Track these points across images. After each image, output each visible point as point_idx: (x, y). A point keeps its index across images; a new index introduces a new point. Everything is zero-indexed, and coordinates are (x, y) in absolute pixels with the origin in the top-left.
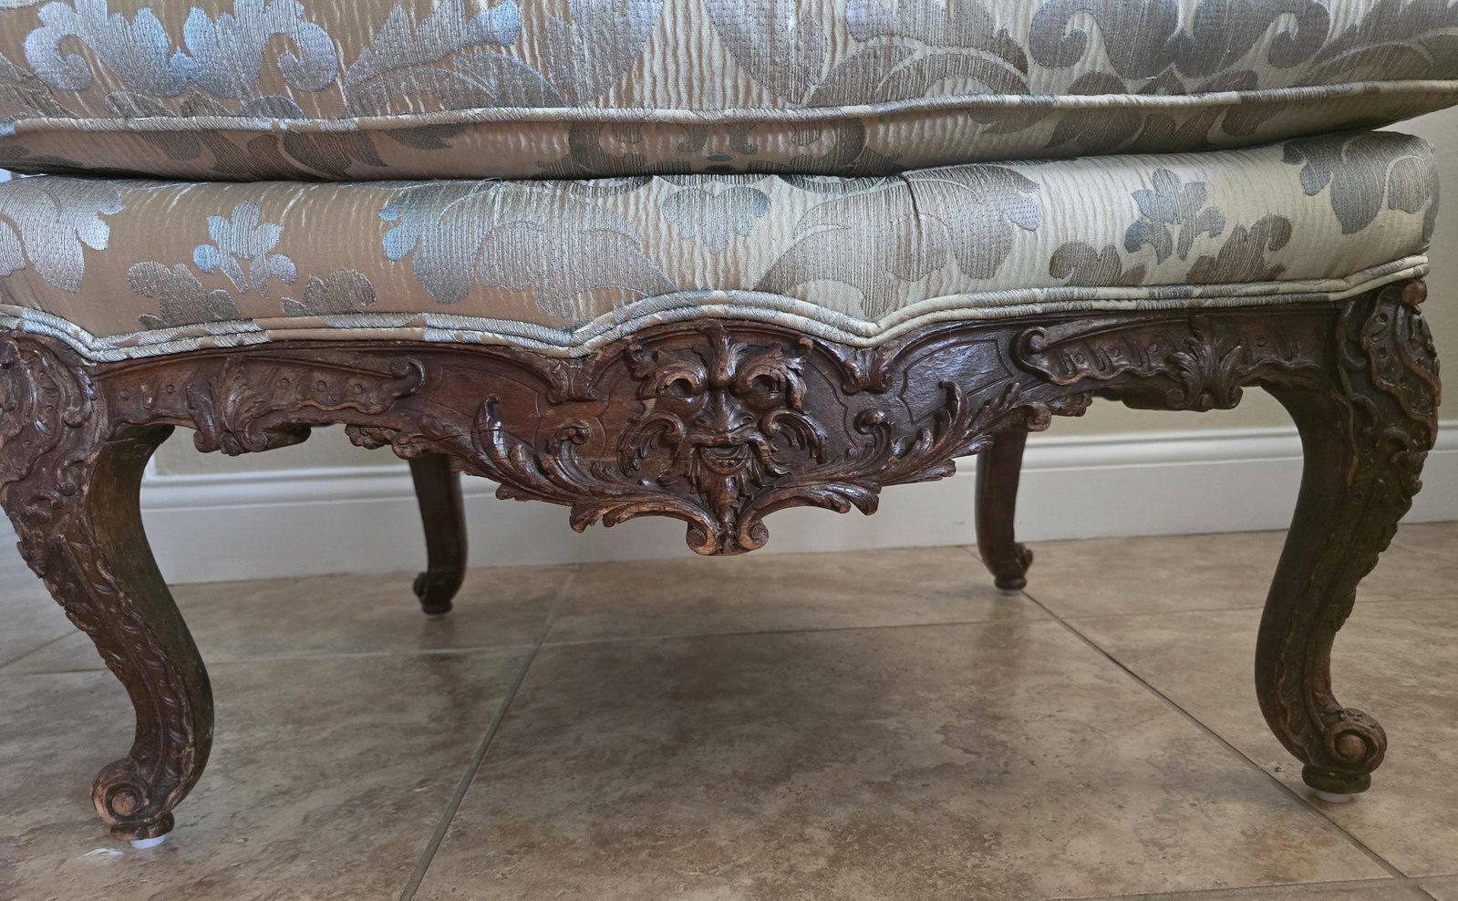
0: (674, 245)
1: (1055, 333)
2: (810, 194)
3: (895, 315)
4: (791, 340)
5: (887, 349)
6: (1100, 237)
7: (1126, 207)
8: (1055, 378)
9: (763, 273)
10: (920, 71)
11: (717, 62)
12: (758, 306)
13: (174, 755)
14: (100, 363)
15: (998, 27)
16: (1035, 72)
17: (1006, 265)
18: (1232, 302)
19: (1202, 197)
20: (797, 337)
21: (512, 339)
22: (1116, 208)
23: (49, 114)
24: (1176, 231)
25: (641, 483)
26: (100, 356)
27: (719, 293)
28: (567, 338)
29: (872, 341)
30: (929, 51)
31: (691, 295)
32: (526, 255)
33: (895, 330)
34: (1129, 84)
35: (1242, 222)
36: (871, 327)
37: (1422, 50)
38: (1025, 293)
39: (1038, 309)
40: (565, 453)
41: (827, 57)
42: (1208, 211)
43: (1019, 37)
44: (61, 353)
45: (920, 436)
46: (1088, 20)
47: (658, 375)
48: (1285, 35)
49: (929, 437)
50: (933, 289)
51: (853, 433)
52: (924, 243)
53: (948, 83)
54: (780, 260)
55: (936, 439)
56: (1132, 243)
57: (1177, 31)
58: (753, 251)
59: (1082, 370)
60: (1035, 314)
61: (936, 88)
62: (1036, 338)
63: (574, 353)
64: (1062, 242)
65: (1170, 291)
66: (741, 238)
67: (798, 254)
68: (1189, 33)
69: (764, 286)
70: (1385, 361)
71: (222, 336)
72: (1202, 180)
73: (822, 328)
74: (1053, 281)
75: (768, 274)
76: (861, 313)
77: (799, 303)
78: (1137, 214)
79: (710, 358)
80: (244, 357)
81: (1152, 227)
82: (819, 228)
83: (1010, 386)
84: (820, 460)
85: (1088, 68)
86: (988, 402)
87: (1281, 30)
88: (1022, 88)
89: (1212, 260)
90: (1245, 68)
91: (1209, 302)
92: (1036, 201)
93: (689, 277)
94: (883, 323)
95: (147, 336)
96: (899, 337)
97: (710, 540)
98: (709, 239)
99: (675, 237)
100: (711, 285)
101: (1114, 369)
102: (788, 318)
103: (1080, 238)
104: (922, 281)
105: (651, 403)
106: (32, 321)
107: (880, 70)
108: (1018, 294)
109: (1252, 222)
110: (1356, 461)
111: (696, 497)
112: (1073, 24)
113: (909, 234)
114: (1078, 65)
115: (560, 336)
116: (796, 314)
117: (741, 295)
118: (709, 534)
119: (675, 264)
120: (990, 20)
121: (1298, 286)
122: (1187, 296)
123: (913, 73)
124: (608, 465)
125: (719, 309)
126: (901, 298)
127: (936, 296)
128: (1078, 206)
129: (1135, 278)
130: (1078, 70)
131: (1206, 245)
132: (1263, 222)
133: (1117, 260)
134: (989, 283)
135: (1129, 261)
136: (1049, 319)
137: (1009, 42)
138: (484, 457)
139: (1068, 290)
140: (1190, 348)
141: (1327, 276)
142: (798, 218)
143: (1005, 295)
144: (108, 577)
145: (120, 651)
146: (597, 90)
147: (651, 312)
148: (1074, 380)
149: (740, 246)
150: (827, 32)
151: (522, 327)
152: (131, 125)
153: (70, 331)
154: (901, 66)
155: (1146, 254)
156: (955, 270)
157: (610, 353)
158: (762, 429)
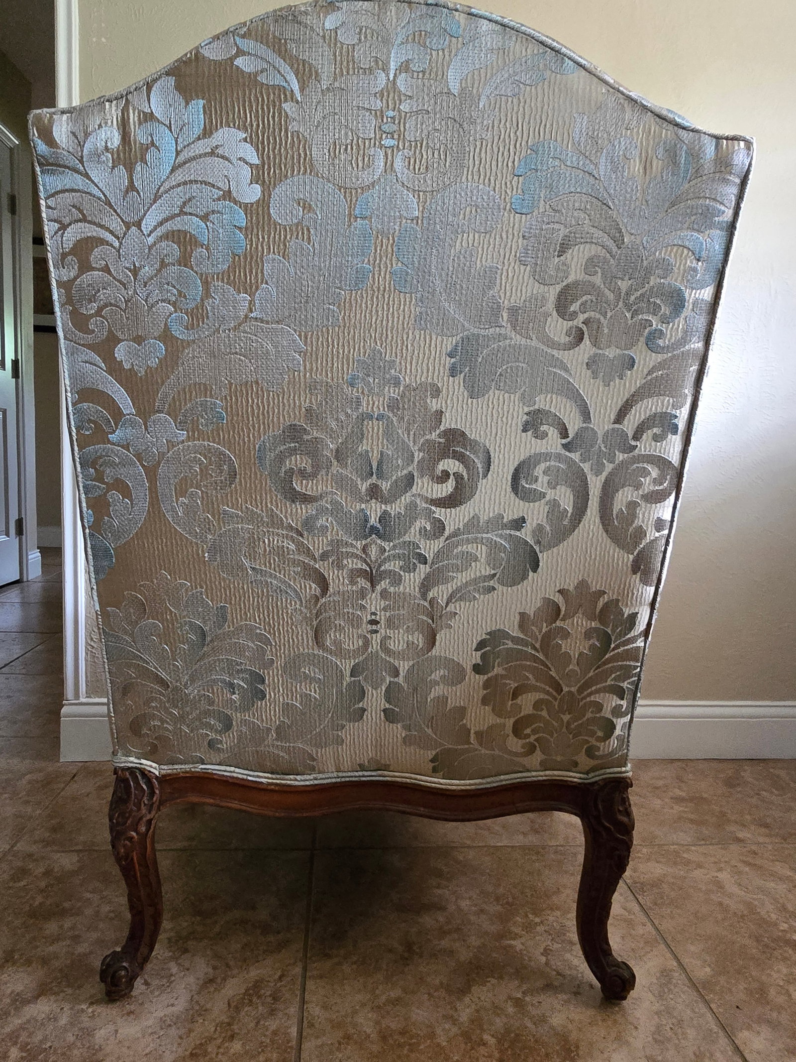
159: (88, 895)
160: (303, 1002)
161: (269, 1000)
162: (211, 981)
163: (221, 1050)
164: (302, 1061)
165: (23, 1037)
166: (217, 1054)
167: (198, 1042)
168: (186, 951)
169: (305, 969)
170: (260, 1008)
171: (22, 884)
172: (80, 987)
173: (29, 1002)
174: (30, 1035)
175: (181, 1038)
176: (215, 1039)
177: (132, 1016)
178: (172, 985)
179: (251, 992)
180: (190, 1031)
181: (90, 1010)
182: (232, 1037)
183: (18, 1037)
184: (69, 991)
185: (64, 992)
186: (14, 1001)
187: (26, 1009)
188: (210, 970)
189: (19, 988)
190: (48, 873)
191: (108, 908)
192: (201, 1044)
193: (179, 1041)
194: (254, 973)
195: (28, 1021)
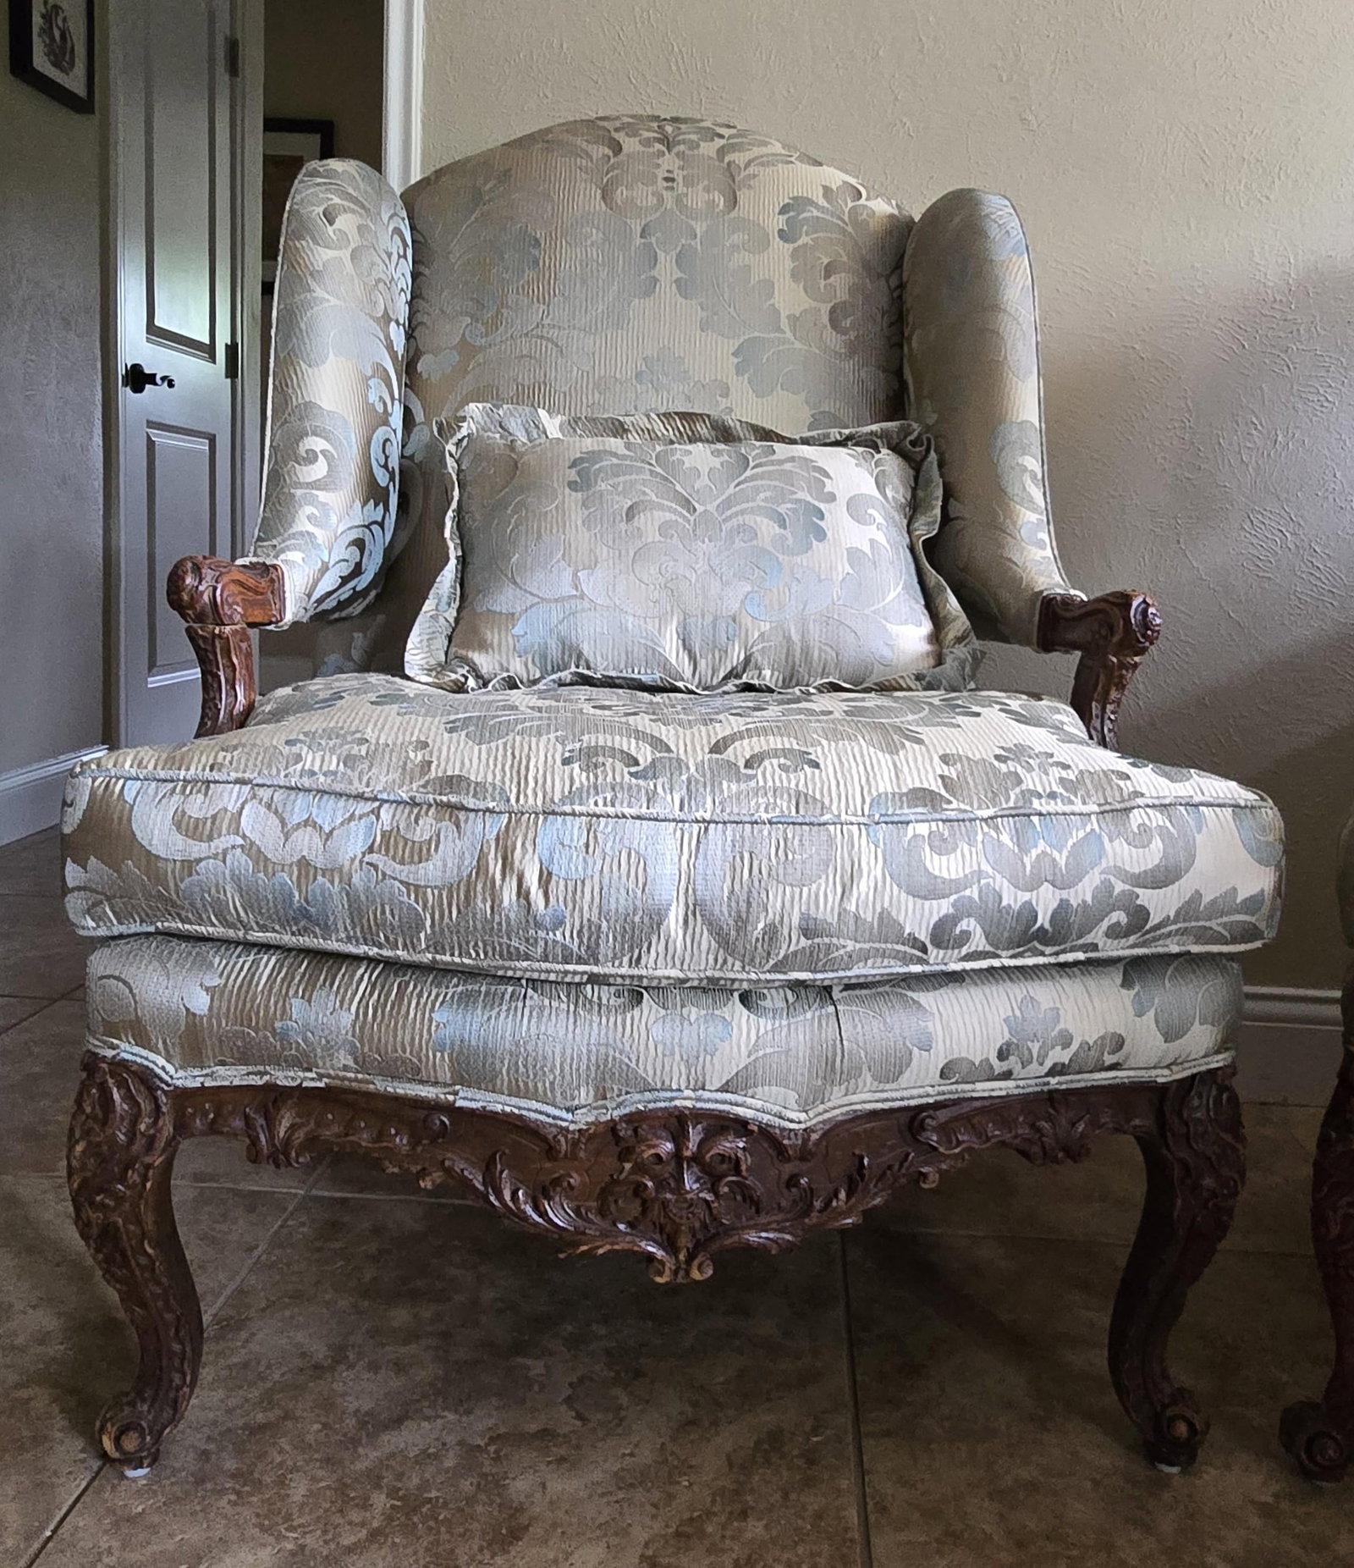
0: (659, 1060)
1: (943, 1115)
2: (762, 1021)
3: (821, 1108)
4: (741, 1126)
5: (813, 1131)
6: (979, 1053)
7: (999, 1030)
8: (942, 1150)
9: (724, 1081)
10: (850, 957)
11: (704, 946)
12: (717, 1101)
13: (172, 1395)
14: (176, 1087)
15: (907, 931)
16: (933, 952)
17: (906, 1075)
18: (1082, 1085)
19: (1057, 1019)
20: (747, 1123)
21: (524, 1113)
22: (991, 1031)
23: (183, 922)
24: (1035, 1048)
25: (615, 1225)
26: (179, 1083)
27: (688, 1093)
28: (569, 1116)
29: (803, 1126)
30: (858, 946)
31: (669, 1094)
32: (545, 1058)
33: (820, 1118)
34: (1004, 954)
35: (1087, 1038)
36: (803, 1116)
37: (1220, 929)
38: (921, 1091)
39: (931, 1100)
40: (557, 1199)
41: (785, 947)
42: (1061, 1031)
43: (923, 936)
44: (146, 1078)
45: (836, 1195)
46: (972, 920)
47: (638, 1150)
48: (1118, 923)
49: (843, 1195)
50: (851, 1091)
51: (785, 1191)
52: (845, 1061)
53: (870, 962)
54: (737, 1074)
55: (849, 1196)
56: (1002, 1055)
57: (1038, 925)
58: (718, 1067)
59: (963, 1142)
60: (928, 1104)
61: (861, 964)
62: (928, 1121)
63: (572, 1127)
64: (949, 1058)
65: (1032, 1082)
66: (709, 1057)
67: (751, 1068)
68: (1047, 926)
69: (724, 1089)
70: (1201, 1129)
71: (285, 1077)
72: (1058, 1005)
73: (766, 1118)
74: (942, 1082)
75: (728, 1082)
76: (796, 1107)
77: (749, 1101)
78: (1007, 1036)
79: (679, 1138)
80: (302, 1094)
81: (1017, 1045)
82: (768, 1050)
83: (908, 1155)
84: (758, 1212)
85: (973, 948)
86: (890, 1167)
87: (1114, 920)
88: (921, 961)
89: (1063, 1064)
90: (1089, 941)
91: (1064, 1087)
92: (931, 1029)
93: (667, 1083)
94: (811, 1114)
95: (221, 1070)
96: (824, 1122)
97: (667, 1271)
98: (685, 1058)
99: (660, 1055)
100: (683, 1088)
101: (988, 1139)
102: (741, 1111)
103: (964, 1055)
104: (843, 1087)
105: (628, 1166)
106: (128, 1051)
107: (821, 956)
108: (915, 1092)
109: (1095, 1037)
110: (1179, 1202)
111: (657, 1237)
112: (963, 925)
113: (835, 1054)
114: (966, 947)
115: (564, 1114)
116: (749, 1107)
117: (706, 1095)
118: (667, 1269)
119: (658, 1073)
120: (902, 928)
121: (1132, 1073)
122: (1048, 1084)
123: (845, 958)
124: (588, 1209)
125: (689, 1104)
126: (827, 1095)
127: (854, 1093)
128: (962, 1034)
129: (1007, 1075)
130: (964, 951)
131: (1061, 1056)
132: (1103, 1038)
133: (991, 1067)
134: (894, 1086)
135: (999, 1067)
136: (937, 1106)
137: (915, 939)
138: (492, 1198)
139: (953, 1087)
140: (1049, 1119)
141: (1155, 1068)
142: (753, 1042)
143: (905, 1094)
144: (150, 1251)
145: (143, 1305)
146: (615, 957)
147: (637, 1102)
148: (956, 1151)
149: (707, 1062)
150: (786, 932)
151: (535, 1105)
152: (249, 937)
153: (158, 1062)
154: (836, 954)
155: (1013, 1062)
156: (869, 1079)
157: (601, 1129)
158: (714, 1190)
159: (453, 1271)
160: (863, 1473)
161: (801, 1462)
162: (692, 1423)
163: (728, 1533)
164: (875, 1564)
165: (388, 1478)
166: (723, 1537)
167: (686, 1516)
168: (638, 1374)
169: (857, 1420)
170: (785, 1473)
171: (338, 1245)
172: (468, 1412)
173: (386, 1428)
174: (400, 1476)
175: (655, 1506)
176: (715, 1514)
177: (566, 1465)
178: (624, 1424)
179: (766, 1446)
180: (671, 1497)
181: (492, 1449)
182: (744, 1514)
183: (380, 1477)
184: (451, 1416)
185: (443, 1417)
186: (362, 1424)
187: (385, 1437)
188: (689, 1409)
189: (367, 1405)
190: (377, 1231)
191: (492, 1294)
192: (692, 1519)
193: (654, 1511)
194: (766, 1419)
195: (393, 1455)
